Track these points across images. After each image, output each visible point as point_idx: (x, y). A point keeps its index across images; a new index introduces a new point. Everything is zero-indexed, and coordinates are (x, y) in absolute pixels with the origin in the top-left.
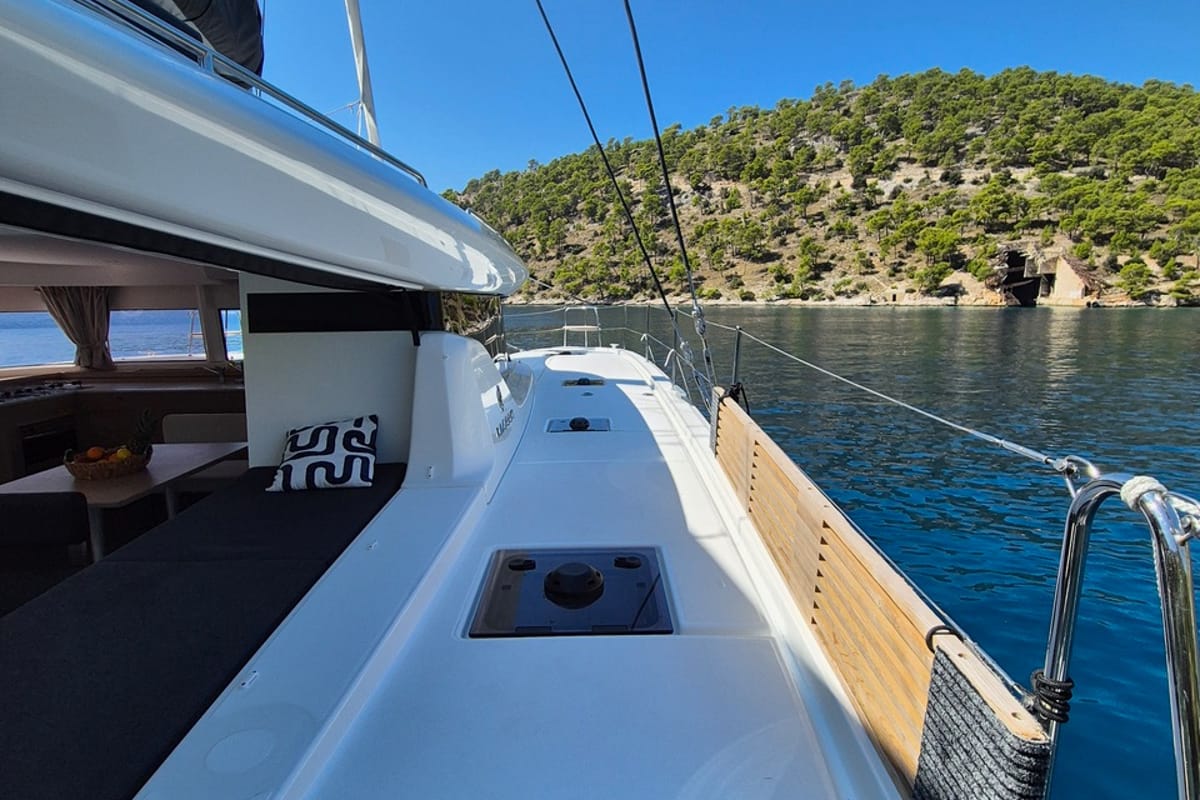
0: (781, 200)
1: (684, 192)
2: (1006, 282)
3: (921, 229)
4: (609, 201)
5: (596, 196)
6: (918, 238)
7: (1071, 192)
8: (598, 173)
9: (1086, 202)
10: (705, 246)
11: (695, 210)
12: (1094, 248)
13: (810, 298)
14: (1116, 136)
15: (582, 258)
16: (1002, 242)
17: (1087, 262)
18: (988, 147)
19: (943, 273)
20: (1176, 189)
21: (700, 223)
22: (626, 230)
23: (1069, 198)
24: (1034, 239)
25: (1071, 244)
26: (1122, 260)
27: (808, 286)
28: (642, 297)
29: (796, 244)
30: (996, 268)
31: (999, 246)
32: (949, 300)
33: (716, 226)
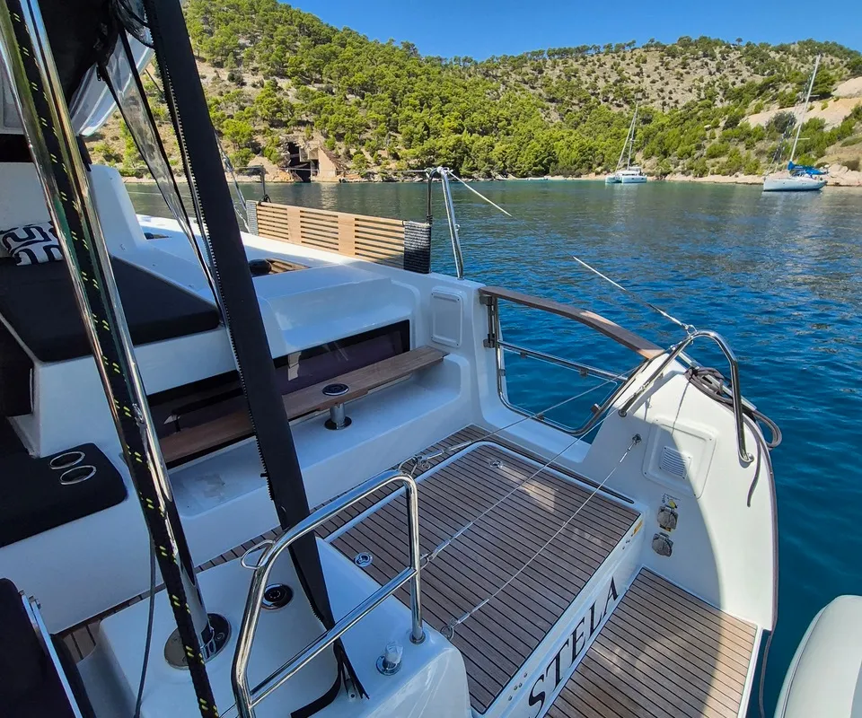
2: (291, 165)
3: (224, 120)
6: (223, 127)
7: (317, 101)
9: (326, 110)
12: (337, 143)
14: (335, 65)
16: (281, 135)
17: (334, 152)
18: (257, 58)
19: (248, 157)
20: (371, 106)
23: (317, 106)
24: (301, 134)
25: (323, 139)
26: (353, 151)
30: (283, 154)
31: (281, 137)
32: (256, 178)
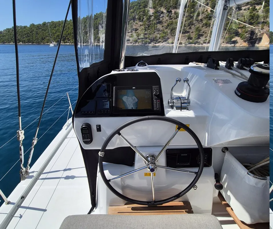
0: (191, 15)
1: (164, 13)
2: (250, 40)
4: (144, 15)
5: (141, 14)
8: (141, 7)
10: (170, 29)
11: (167, 18)
13: (197, 44)
15: (137, 32)
19: (233, 37)
21: (168, 22)
22: (149, 24)
24: (259, 27)
27: (196, 41)
28: (153, 43)
29: (194, 29)
30: (247, 36)
31: (249, 29)
32: (233, 45)
33: (173, 23)
